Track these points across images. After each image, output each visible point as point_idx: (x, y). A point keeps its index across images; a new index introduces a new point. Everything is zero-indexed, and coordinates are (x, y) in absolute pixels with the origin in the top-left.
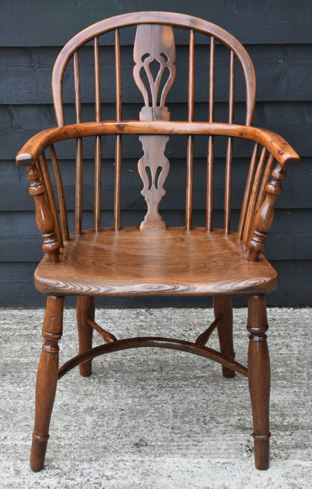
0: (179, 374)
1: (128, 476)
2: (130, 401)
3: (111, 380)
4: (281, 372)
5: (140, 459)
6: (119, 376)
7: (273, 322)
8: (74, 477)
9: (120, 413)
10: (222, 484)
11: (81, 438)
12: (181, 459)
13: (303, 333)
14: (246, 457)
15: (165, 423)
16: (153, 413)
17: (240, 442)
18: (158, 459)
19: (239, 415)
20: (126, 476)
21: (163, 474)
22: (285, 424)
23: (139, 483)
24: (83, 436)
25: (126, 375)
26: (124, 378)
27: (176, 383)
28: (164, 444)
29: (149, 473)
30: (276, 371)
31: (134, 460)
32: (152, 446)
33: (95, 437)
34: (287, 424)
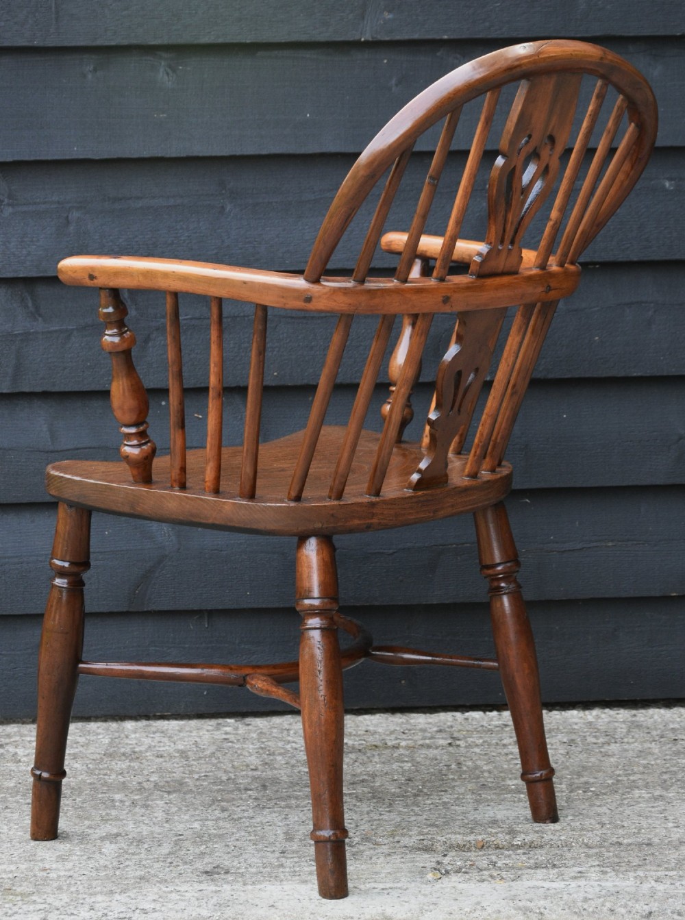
0: (300, 791)
1: (187, 908)
2: (197, 825)
3: (158, 802)
4: (513, 785)
5: (213, 888)
6: (175, 797)
7: (502, 728)
8: (75, 912)
9: (176, 838)
10: (380, 911)
11: (92, 868)
12: (297, 886)
13: (565, 740)
14: (430, 879)
15: (266, 847)
16: (243, 836)
17: (422, 865)
18: (250, 887)
19: (420, 833)
20: (183, 908)
21: (258, 903)
22: (515, 843)
23: (209, 915)
24: (97, 866)
25: (188, 796)
26: (186, 799)
27: (293, 802)
28: (264, 870)
29: (230, 903)
30: (503, 783)
31: (200, 890)
32: (239, 873)
33: (121, 866)
34: (519, 843)
